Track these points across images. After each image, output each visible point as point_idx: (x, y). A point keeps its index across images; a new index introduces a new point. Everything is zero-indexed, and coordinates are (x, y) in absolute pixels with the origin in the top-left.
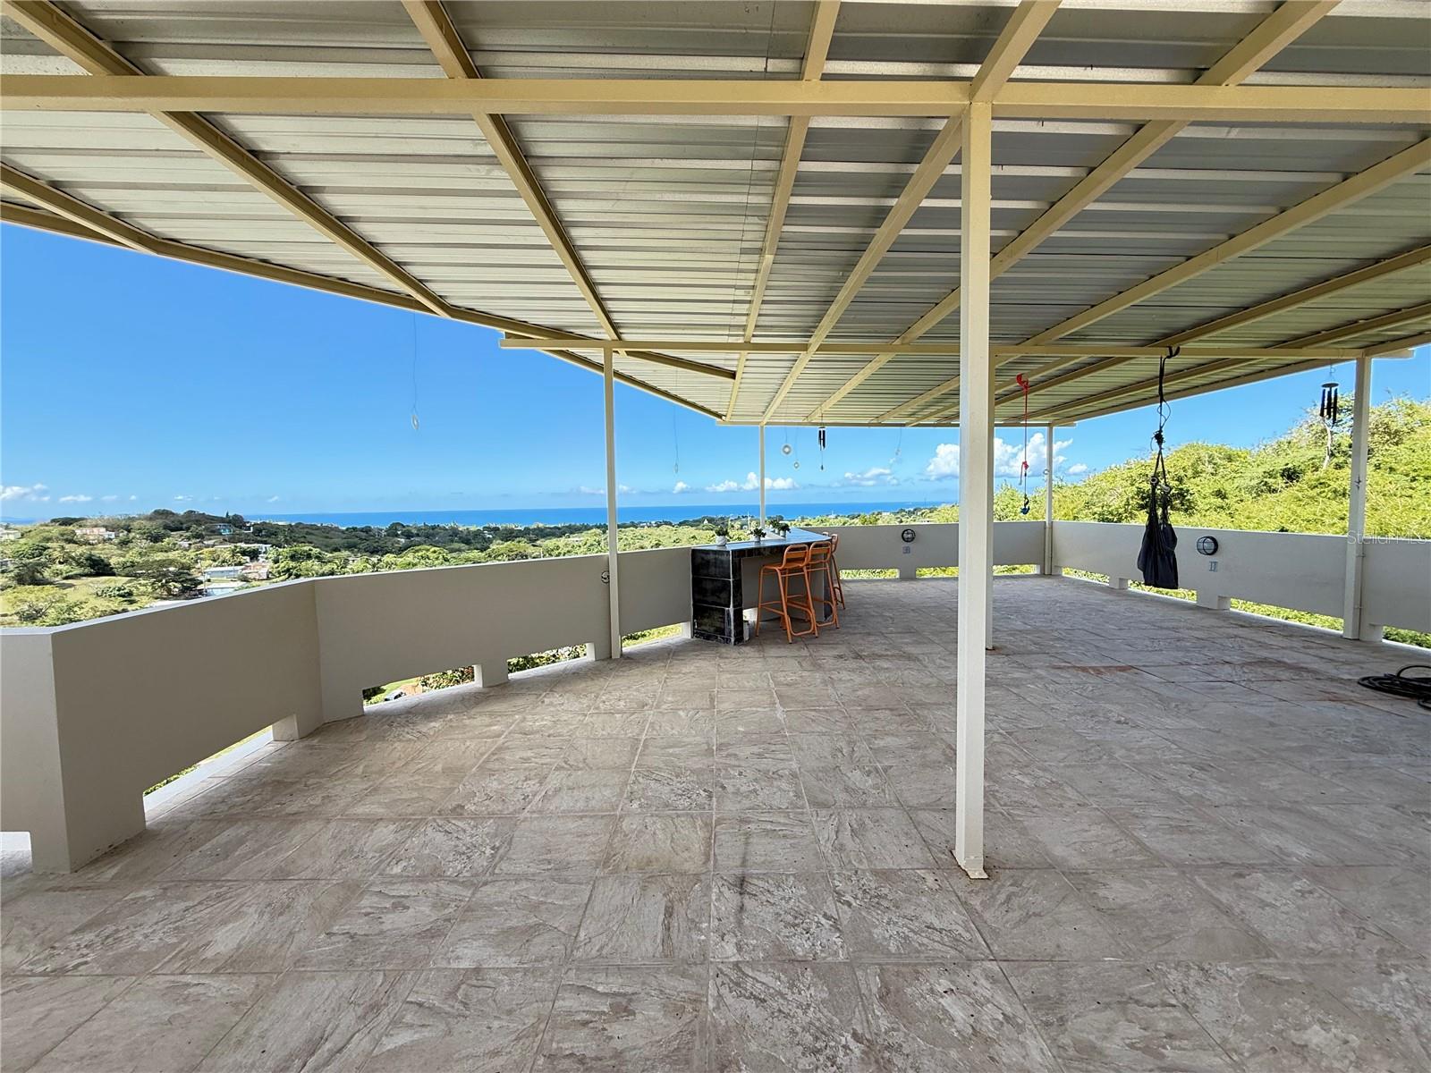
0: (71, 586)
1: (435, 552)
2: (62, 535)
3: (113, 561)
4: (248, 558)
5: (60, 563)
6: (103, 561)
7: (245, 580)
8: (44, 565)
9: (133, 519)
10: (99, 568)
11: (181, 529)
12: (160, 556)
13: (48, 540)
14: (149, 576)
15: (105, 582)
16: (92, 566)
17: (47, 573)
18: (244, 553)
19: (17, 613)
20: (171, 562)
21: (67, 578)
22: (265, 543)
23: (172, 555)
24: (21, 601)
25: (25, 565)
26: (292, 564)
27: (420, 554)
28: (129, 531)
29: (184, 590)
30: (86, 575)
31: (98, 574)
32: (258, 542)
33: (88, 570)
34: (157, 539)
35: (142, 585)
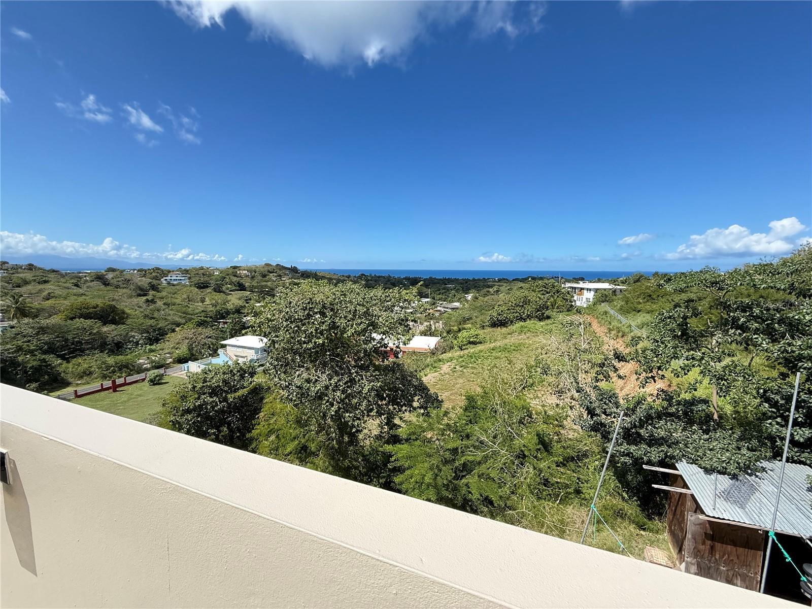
0: (231, 294)
2: (233, 273)
3: (247, 284)
5: (229, 284)
6: (243, 284)
8: (223, 285)
9: (257, 267)
10: (242, 287)
11: (274, 273)
12: (263, 284)
13: (228, 275)
14: (257, 292)
15: (242, 293)
16: (239, 287)
17: (224, 288)
19: (211, 304)
20: (266, 286)
21: (230, 291)
23: (269, 284)
24: (213, 299)
25: (217, 284)
28: (255, 273)
30: (237, 290)
31: (241, 290)
33: (237, 288)
34: (264, 276)
35: (255, 296)
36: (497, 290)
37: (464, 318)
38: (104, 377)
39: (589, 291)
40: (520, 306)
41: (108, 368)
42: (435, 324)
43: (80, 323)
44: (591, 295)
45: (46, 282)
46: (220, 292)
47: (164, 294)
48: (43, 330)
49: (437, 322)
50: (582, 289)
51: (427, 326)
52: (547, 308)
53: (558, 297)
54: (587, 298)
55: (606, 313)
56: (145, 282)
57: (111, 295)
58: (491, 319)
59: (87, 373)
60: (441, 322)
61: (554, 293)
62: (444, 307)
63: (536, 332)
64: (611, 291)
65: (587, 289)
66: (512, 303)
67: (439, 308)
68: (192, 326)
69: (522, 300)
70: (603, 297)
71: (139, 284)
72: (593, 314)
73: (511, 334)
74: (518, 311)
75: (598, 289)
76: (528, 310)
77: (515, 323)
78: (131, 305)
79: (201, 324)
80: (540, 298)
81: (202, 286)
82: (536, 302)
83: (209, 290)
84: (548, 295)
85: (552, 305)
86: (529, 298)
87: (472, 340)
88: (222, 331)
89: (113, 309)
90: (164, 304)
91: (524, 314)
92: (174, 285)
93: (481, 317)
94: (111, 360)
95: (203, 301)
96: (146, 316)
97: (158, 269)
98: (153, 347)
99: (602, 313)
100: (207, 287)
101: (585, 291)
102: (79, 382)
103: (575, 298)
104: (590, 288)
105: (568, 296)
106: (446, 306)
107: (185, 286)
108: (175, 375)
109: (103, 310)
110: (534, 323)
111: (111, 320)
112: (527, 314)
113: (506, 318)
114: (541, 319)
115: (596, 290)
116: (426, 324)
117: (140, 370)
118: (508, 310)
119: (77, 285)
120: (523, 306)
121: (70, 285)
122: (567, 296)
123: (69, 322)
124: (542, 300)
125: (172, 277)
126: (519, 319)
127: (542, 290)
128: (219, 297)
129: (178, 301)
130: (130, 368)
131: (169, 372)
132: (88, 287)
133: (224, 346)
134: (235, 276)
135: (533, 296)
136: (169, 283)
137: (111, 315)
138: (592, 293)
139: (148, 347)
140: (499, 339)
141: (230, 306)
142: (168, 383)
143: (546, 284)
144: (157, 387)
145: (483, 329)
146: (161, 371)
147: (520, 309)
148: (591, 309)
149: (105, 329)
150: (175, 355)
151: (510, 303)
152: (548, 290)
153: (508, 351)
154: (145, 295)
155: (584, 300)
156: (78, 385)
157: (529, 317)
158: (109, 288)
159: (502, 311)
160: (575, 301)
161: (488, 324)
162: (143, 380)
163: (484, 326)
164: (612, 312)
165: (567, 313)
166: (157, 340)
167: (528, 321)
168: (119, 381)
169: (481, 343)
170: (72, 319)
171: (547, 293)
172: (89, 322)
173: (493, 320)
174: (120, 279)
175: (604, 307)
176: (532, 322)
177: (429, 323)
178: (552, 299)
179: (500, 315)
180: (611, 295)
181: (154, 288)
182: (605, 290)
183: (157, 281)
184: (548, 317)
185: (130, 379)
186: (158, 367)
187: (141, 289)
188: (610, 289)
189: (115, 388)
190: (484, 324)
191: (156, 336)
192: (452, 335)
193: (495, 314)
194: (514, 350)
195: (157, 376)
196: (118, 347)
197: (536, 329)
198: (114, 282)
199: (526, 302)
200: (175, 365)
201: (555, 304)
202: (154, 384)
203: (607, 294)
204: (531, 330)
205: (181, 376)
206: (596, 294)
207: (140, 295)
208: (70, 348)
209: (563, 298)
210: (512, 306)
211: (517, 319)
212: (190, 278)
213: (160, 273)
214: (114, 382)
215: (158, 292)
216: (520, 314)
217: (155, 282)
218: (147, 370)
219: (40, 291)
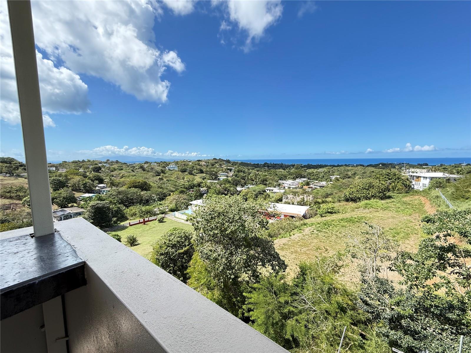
0: (197, 175)
1: (273, 172)
3: (204, 170)
4: (229, 171)
5: (196, 170)
6: (202, 170)
7: (227, 177)
8: (193, 170)
9: (209, 160)
10: (202, 172)
11: (218, 163)
12: (212, 169)
13: (196, 165)
14: (209, 174)
15: (202, 175)
16: (200, 171)
17: (193, 172)
18: (229, 169)
19: (187, 181)
20: (213, 171)
21: (196, 173)
22: (234, 167)
23: (215, 169)
24: (188, 178)
25: (190, 170)
26: (237, 173)
27: (269, 172)
28: (209, 163)
29: (215, 178)
30: (200, 173)
31: (201, 173)
32: (232, 167)
33: (200, 172)
34: (213, 165)
35: (208, 176)
36: (354, 174)
37: (327, 194)
38: (141, 217)
39: (425, 179)
40: (366, 189)
41: (142, 212)
42: (307, 197)
43: (133, 190)
44: (427, 182)
45: (122, 169)
46: (191, 174)
47: (167, 175)
48: (119, 193)
49: (309, 196)
50: (418, 177)
51: (301, 198)
52: (389, 191)
53: (398, 182)
54: (423, 184)
55: (437, 197)
56: (158, 169)
57: (145, 176)
58: (345, 196)
59: (134, 214)
60: (311, 196)
61: (395, 180)
62: (315, 185)
63: (377, 209)
64: (445, 179)
65: (424, 177)
66: (360, 186)
67: (311, 186)
68: (177, 193)
69: (368, 185)
70: (438, 184)
71: (157, 170)
72: (427, 197)
73: (358, 208)
74: (364, 192)
75: (433, 178)
76: (372, 192)
77: (362, 201)
78: (153, 181)
79: (182, 192)
80: (382, 184)
81: (183, 171)
82: (379, 187)
83: (186, 173)
84: (389, 181)
85: (393, 188)
86: (373, 184)
87: (329, 211)
88: (190, 196)
89: (146, 183)
90: (167, 180)
91: (369, 195)
92: (171, 171)
93: (339, 194)
94: (144, 208)
95: (183, 179)
96: (159, 187)
97: (165, 162)
98: (161, 203)
99: (434, 197)
100: (186, 171)
101: (422, 179)
102: (131, 218)
103: (414, 183)
104: (426, 176)
105: (408, 181)
106: (316, 185)
107: (176, 171)
108: (169, 218)
109: (142, 184)
110: (376, 202)
111: (145, 189)
112: (372, 195)
113: (356, 197)
114: (382, 199)
115: (432, 178)
116: (301, 197)
117: (155, 214)
118: (357, 191)
119: (133, 171)
120: (368, 189)
121: (130, 171)
122: (406, 182)
123: (129, 189)
124: (384, 185)
125: (171, 166)
126: (365, 198)
127: (385, 177)
128: (191, 177)
129: (172, 179)
130: (151, 213)
131: (167, 216)
132: (137, 172)
133: (191, 204)
134: (199, 165)
135: (376, 183)
136: (169, 169)
137: (144, 187)
138: (428, 180)
139: (159, 202)
140: (349, 211)
141: (195, 182)
142: (166, 222)
143: (389, 173)
144: (162, 223)
145: (340, 202)
146: (163, 215)
147: (366, 191)
148: (425, 192)
149: (142, 193)
150: (170, 208)
151: (359, 187)
152: (390, 177)
153: (353, 222)
154: (159, 175)
155: (421, 185)
156: (131, 219)
157: (374, 197)
158: (145, 172)
159: (352, 192)
160: (413, 185)
161: (343, 199)
162: (156, 219)
163: (340, 200)
164: (443, 197)
165: (405, 194)
166: (163, 199)
167: (372, 200)
168: (146, 219)
169: (335, 213)
170: (130, 188)
171: (389, 179)
172: (136, 190)
173: (347, 196)
174: (149, 168)
175: (438, 192)
176: (375, 200)
177: (303, 196)
178: (393, 184)
179: (351, 194)
180: (445, 182)
181: (163, 172)
182: (439, 178)
183: (165, 169)
184: (390, 197)
185: (151, 219)
186: (162, 213)
187: (158, 173)
188: (445, 178)
189: (144, 222)
190: (340, 199)
191: (162, 197)
192: (317, 206)
193: (347, 194)
194: (357, 222)
195: (161, 218)
196: (147, 202)
197: (378, 206)
198: (147, 169)
199: (371, 186)
200: (169, 213)
201: (396, 187)
202: (160, 222)
203: (441, 181)
204: (373, 206)
205: (172, 219)
206: (431, 181)
207: (157, 175)
208: (129, 202)
209: (402, 183)
210: (360, 189)
211: (364, 198)
212: (178, 167)
213: (166, 164)
214: (144, 220)
215: (165, 174)
216: (366, 194)
217: (163, 169)
218: (158, 214)
219: (120, 174)
